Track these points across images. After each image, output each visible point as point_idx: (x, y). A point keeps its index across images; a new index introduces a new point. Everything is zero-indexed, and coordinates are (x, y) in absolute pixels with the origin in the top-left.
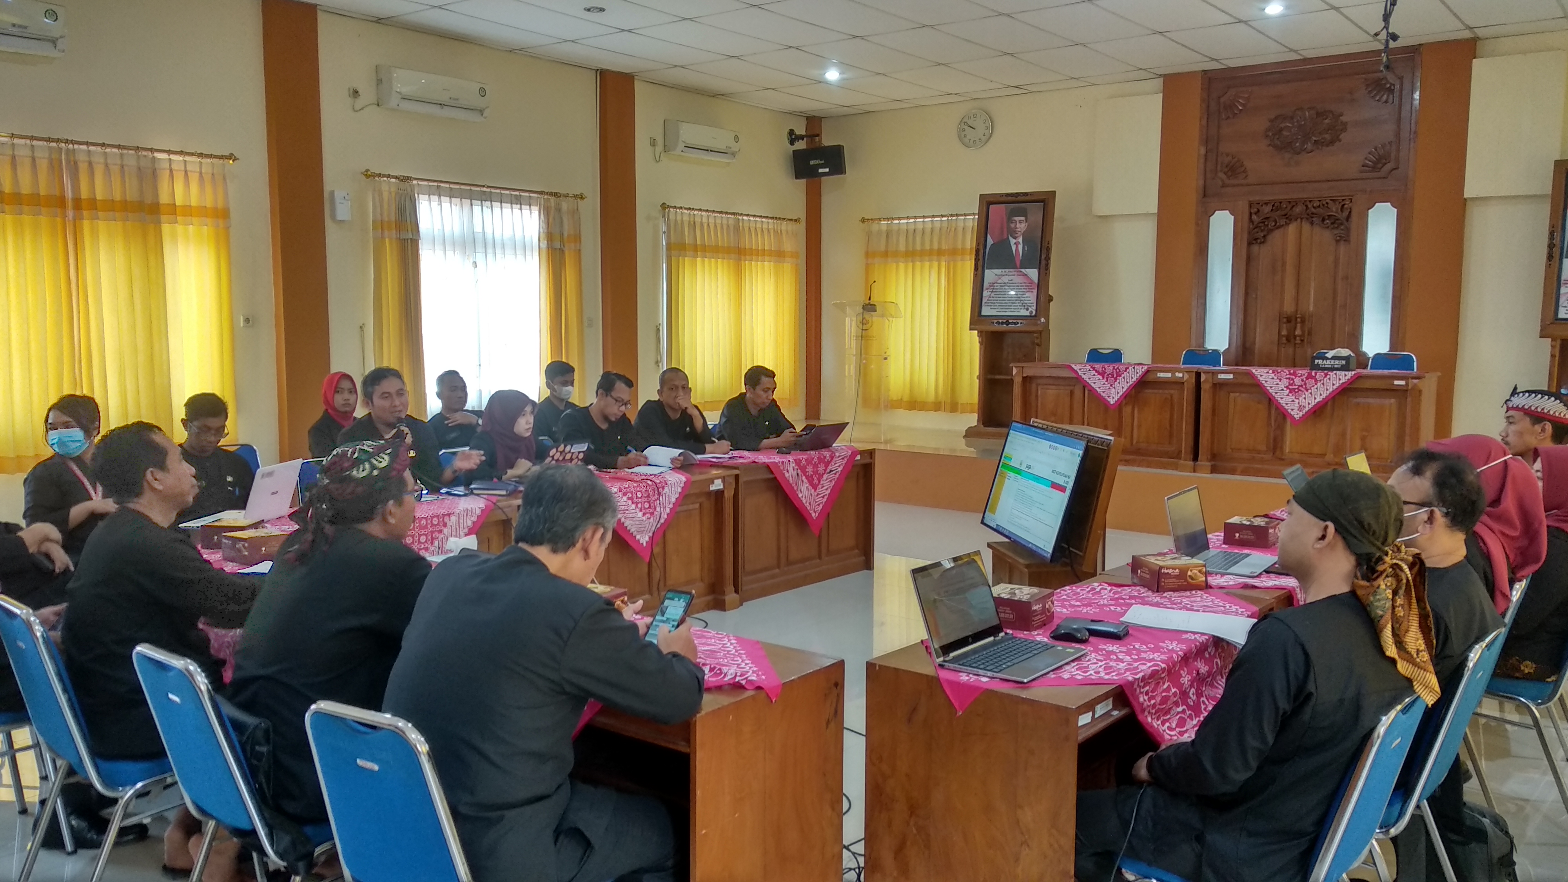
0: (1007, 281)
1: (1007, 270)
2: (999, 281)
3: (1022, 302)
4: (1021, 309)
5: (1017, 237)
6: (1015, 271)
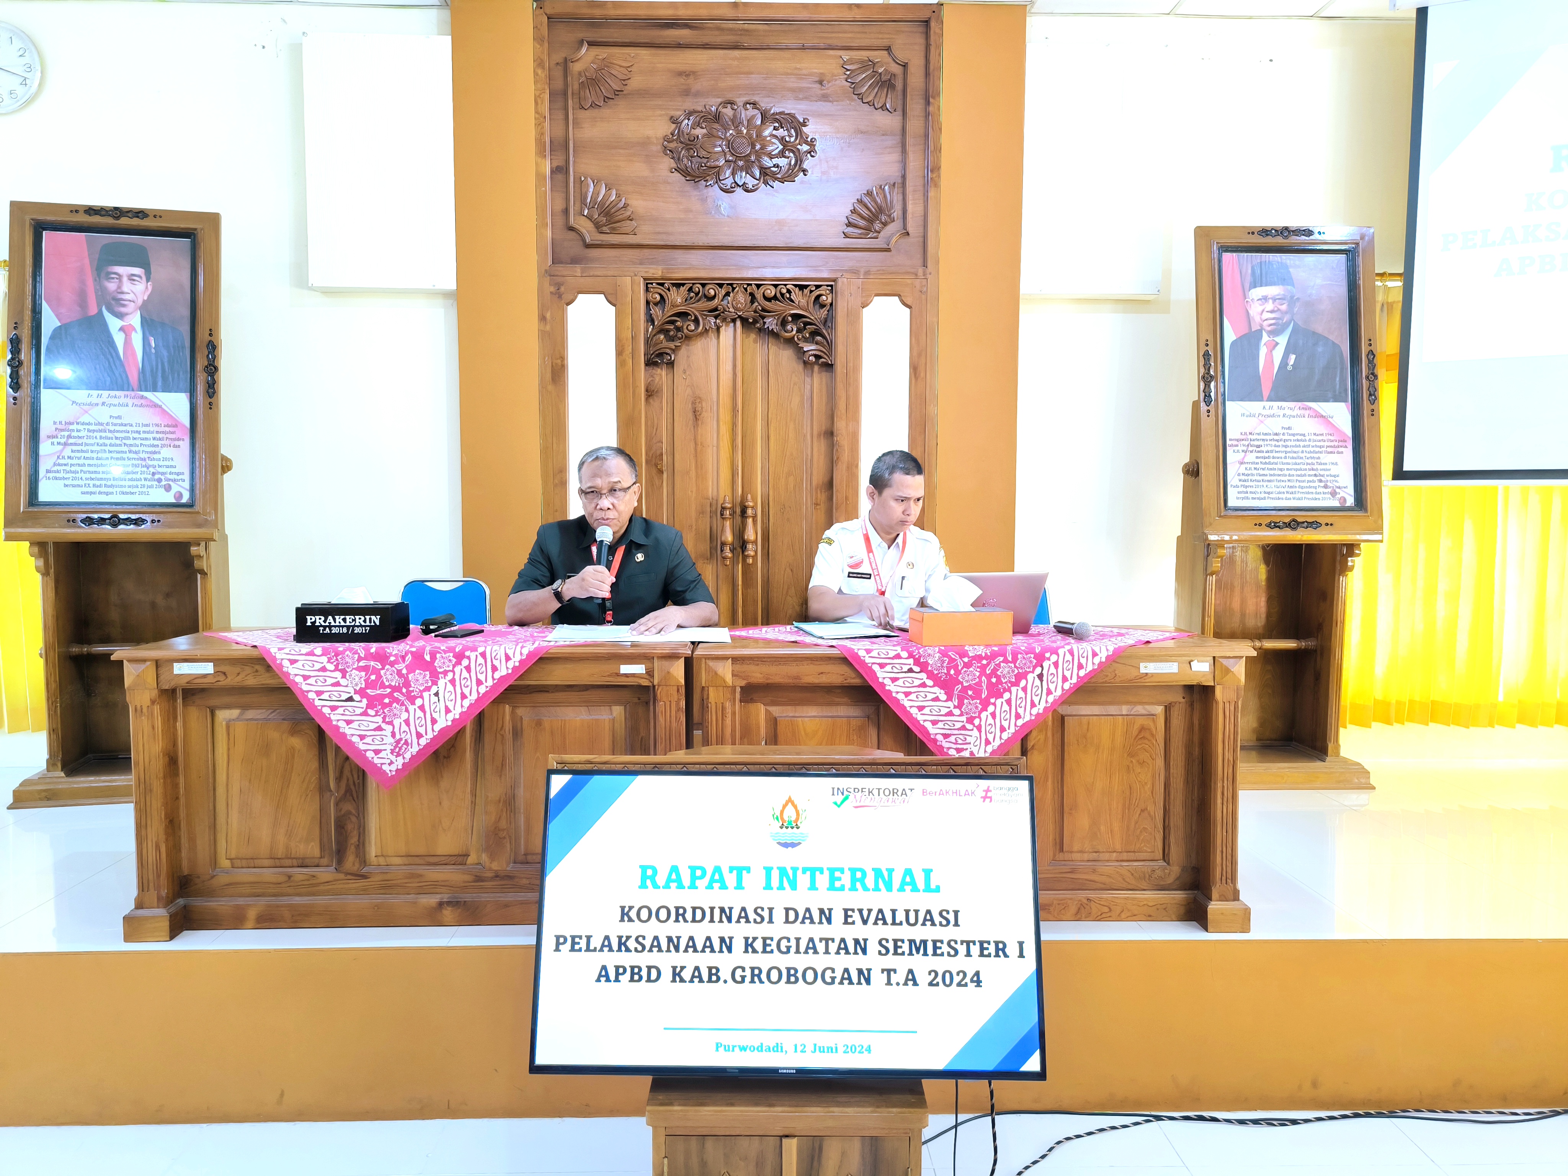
0: (105, 419)
1: (105, 393)
2: (81, 420)
3: (152, 470)
4: (149, 487)
5: (127, 314)
6: (126, 396)
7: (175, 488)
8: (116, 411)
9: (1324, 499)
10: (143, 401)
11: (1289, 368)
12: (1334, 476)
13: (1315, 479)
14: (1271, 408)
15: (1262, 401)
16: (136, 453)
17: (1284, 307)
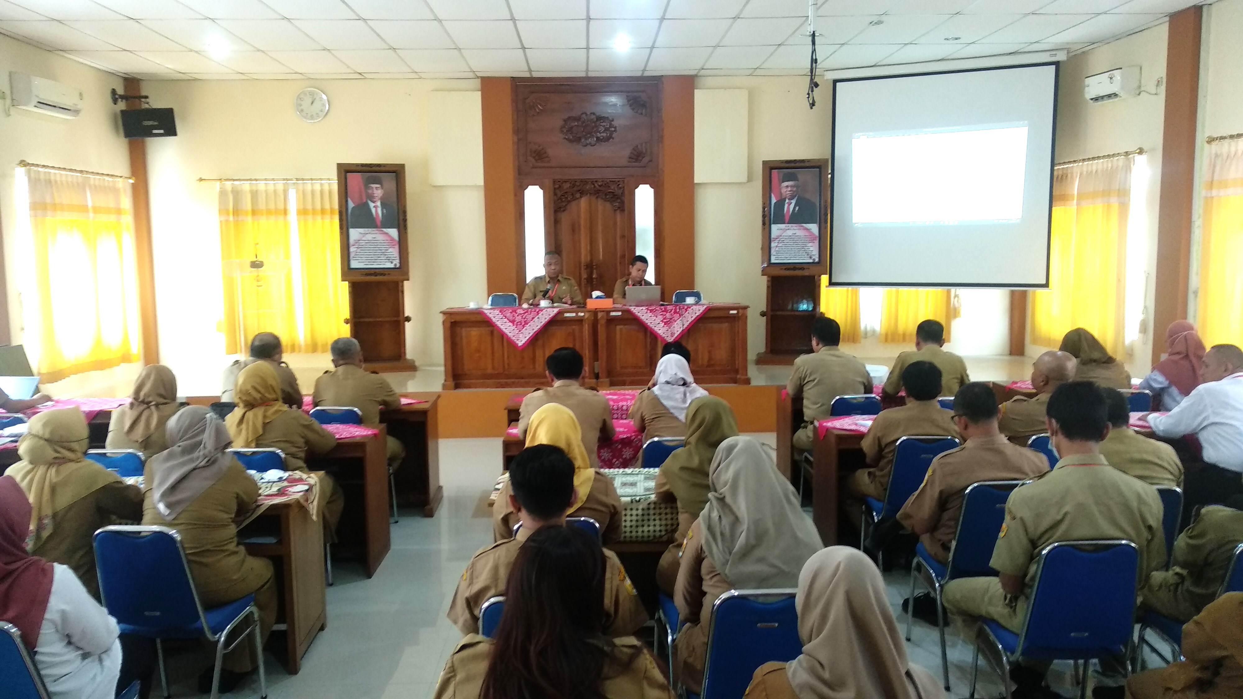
0: (370, 239)
1: (370, 229)
2: (363, 239)
3: (387, 256)
4: (386, 262)
5: (375, 201)
6: (377, 230)
7: (394, 262)
8: (374, 236)
9: (807, 259)
10: (381, 232)
11: (796, 211)
12: (812, 251)
13: (805, 252)
14: (788, 226)
15: (784, 223)
16: (381, 250)
17: (795, 189)
